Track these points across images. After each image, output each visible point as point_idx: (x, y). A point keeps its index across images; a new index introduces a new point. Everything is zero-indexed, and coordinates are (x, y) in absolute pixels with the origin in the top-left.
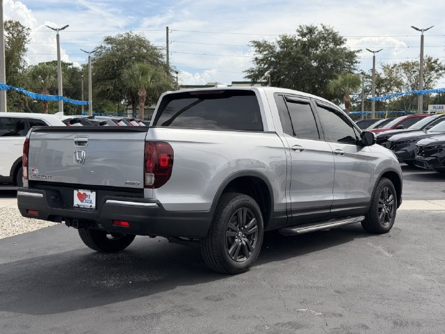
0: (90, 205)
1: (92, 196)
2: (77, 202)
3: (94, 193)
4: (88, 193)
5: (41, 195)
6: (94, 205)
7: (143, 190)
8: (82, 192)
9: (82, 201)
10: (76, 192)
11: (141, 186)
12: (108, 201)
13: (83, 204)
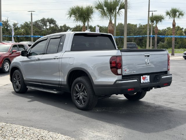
0: (147, 81)
1: (148, 77)
2: (142, 81)
3: (149, 76)
4: (146, 76)
5: (136, 80)
6: (149, 81)
7: (167, 71)
8: (144, 76)
9: (144, 80)
10: (142, 77)
11: (167, 70)
12: (163, 77)
13: (145, 81)
